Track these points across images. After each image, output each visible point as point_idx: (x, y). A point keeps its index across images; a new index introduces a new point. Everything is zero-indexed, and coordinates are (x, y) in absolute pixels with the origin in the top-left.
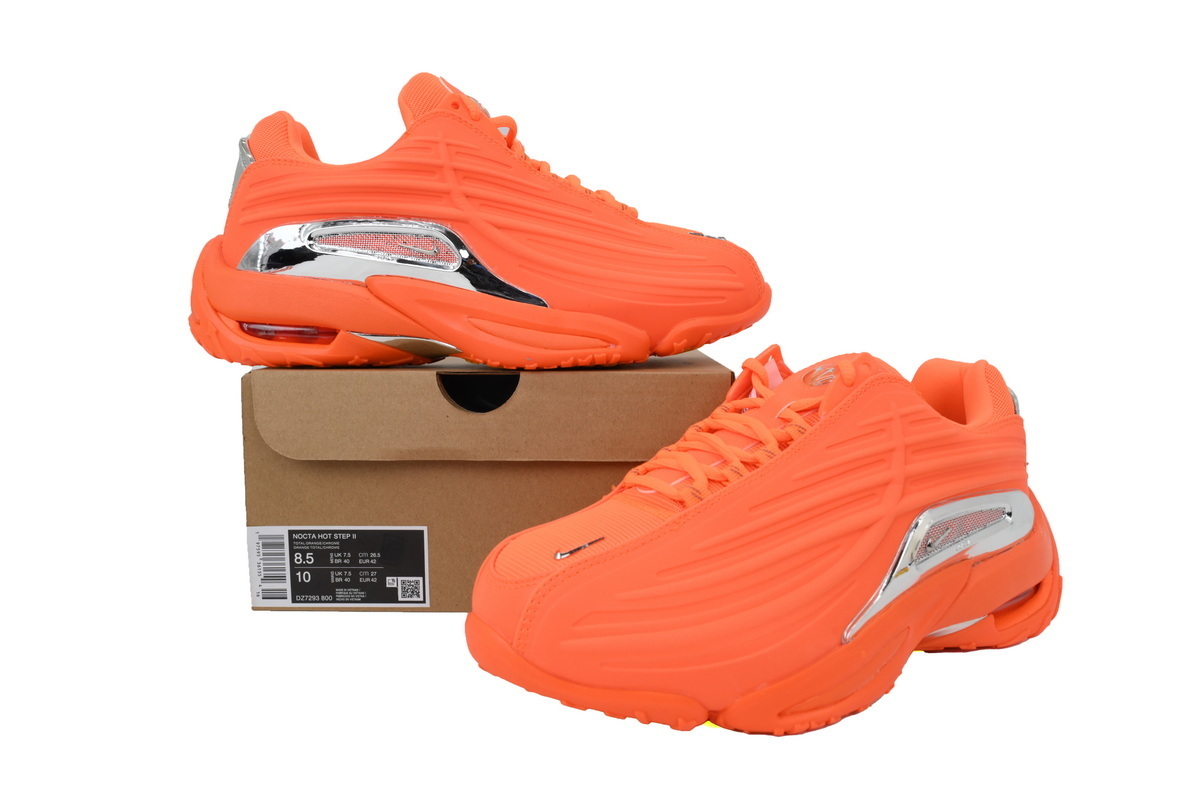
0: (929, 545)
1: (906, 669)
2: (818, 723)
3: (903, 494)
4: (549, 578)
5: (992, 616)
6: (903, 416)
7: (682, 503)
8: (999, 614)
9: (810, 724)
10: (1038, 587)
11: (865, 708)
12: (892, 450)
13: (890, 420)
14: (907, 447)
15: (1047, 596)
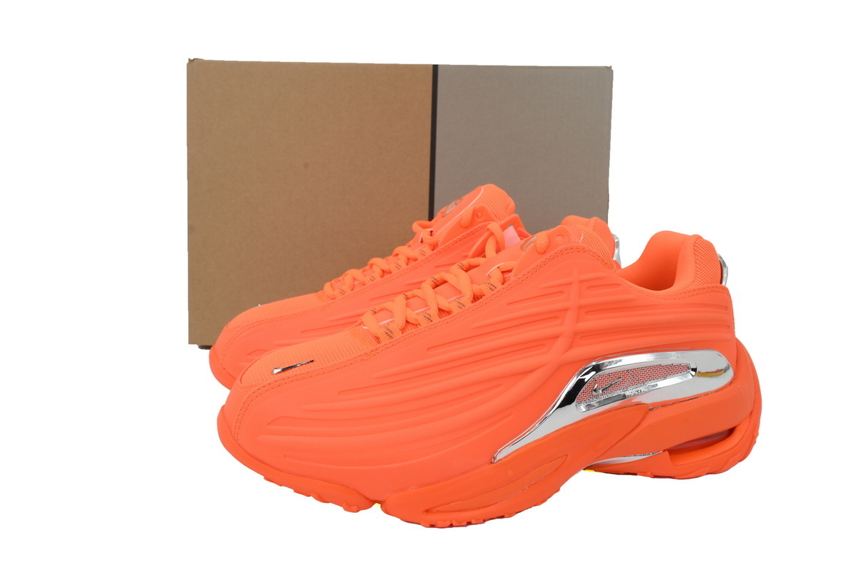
0: (595, 390)
1: (565, 488)
2: (460, 522)
3: (570, 347)
4: (257, 388)
5: (667, 452)
6: (581, 282)
7: (377, 339)
8: (674, 452)
9: (452, 522)
10: (731, 431)
11: (510, 515)
12: (566, 310)
13: (570, 284)
14: (580, 307)
15: (738, 440)
